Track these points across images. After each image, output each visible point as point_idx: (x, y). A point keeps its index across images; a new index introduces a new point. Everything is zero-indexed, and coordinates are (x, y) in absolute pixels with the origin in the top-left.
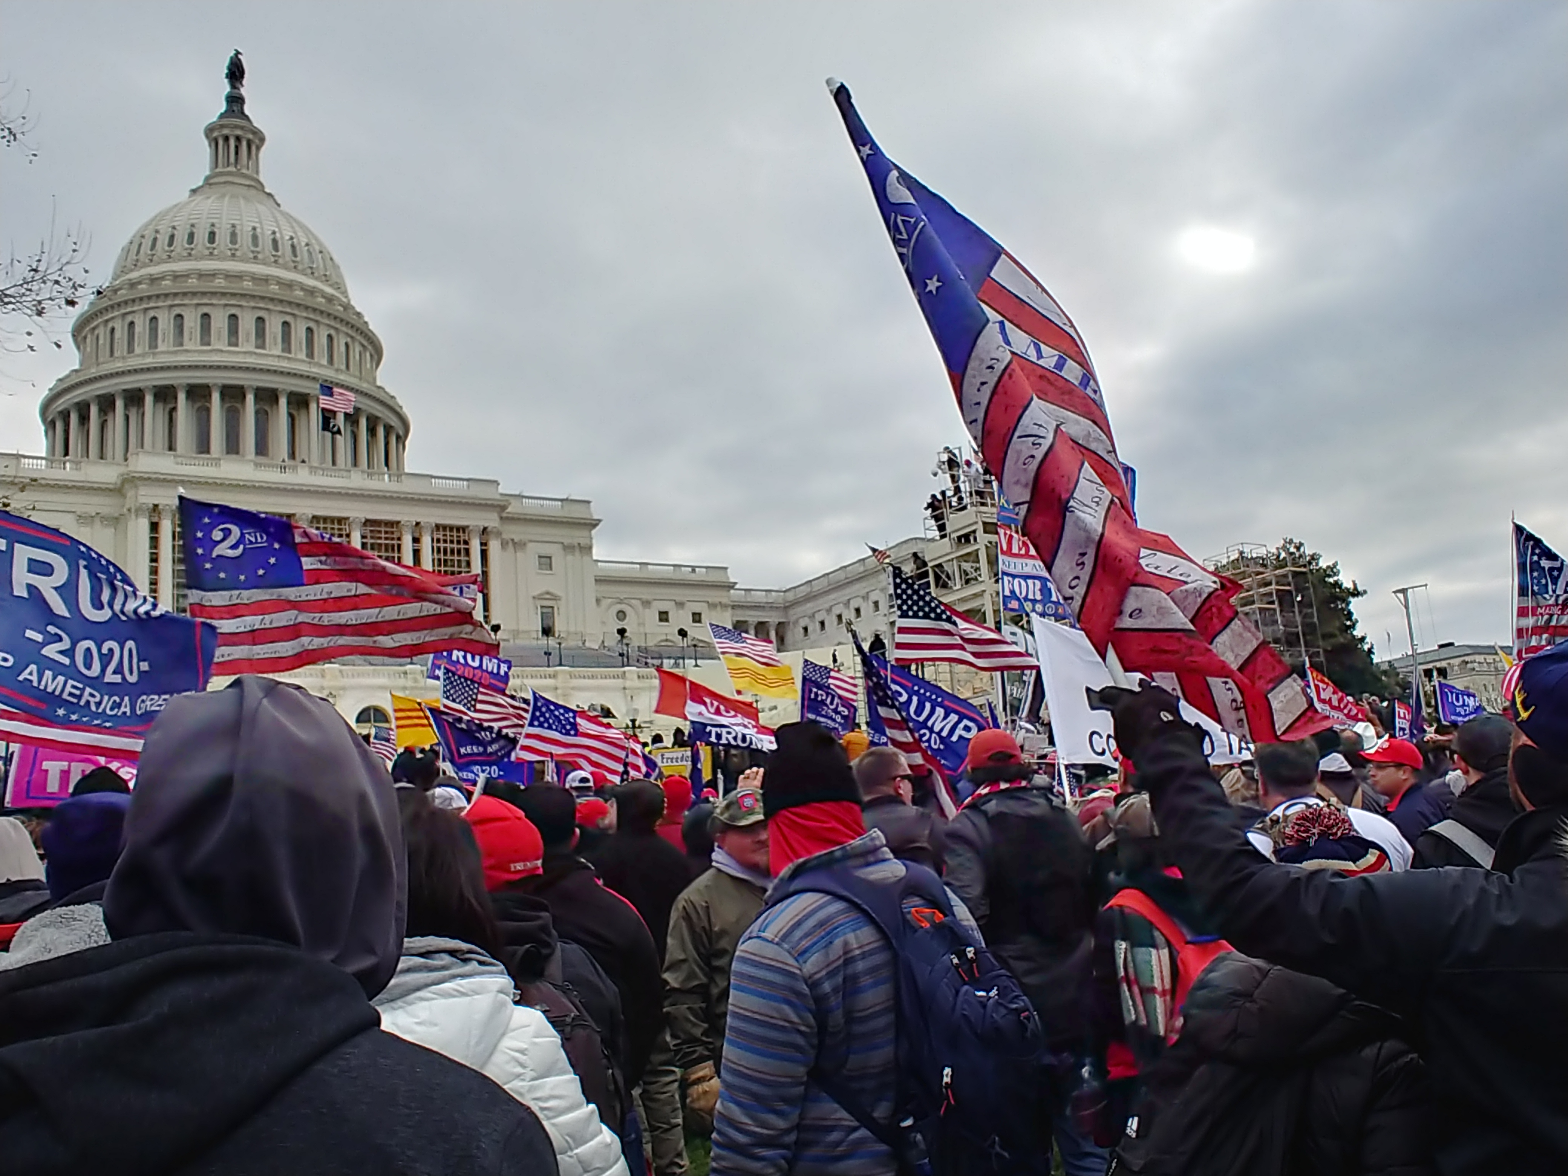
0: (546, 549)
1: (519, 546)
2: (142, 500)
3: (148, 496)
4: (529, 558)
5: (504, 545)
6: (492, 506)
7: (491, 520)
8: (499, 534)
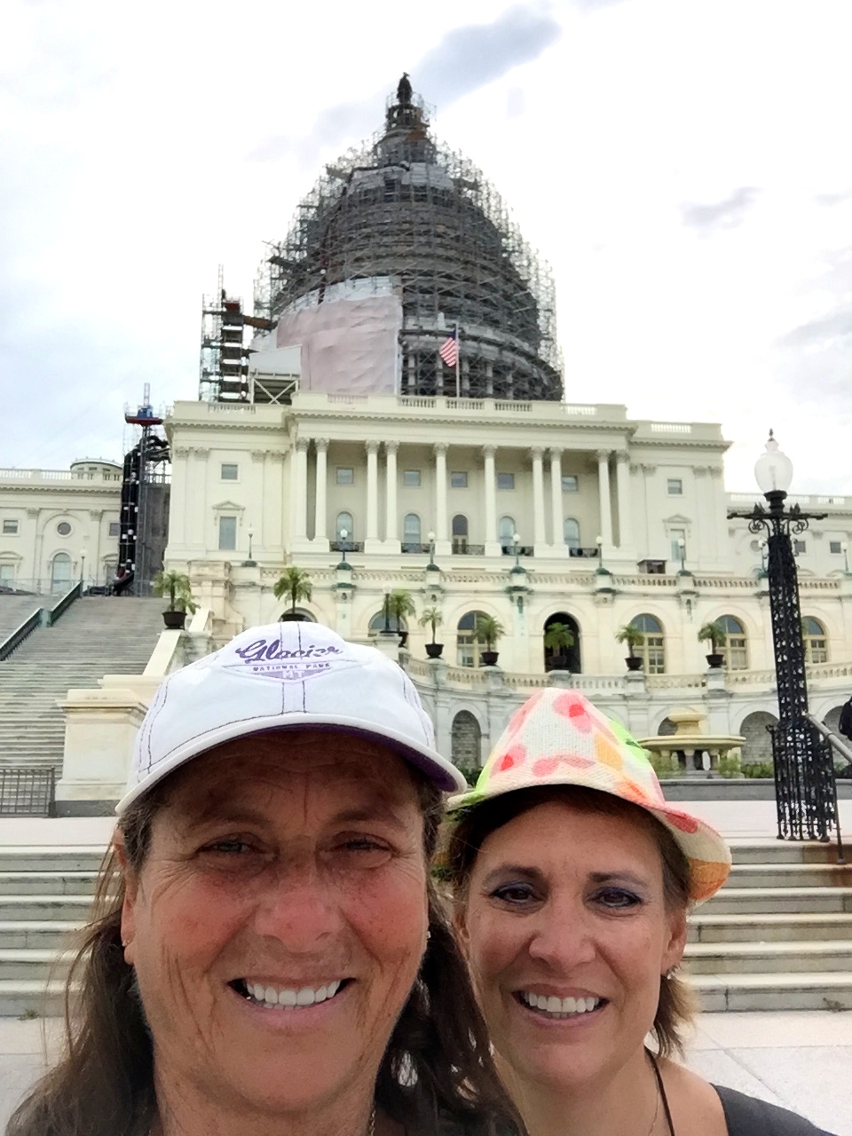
0: (675, 473)
1: (647, 470)
2: (300, 435)
3: (306, 431)
4: (658, 482)
5: (633, 469)
6: (620, 429)
7: (619, 443)
8: (627, 458)
